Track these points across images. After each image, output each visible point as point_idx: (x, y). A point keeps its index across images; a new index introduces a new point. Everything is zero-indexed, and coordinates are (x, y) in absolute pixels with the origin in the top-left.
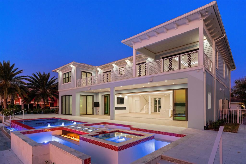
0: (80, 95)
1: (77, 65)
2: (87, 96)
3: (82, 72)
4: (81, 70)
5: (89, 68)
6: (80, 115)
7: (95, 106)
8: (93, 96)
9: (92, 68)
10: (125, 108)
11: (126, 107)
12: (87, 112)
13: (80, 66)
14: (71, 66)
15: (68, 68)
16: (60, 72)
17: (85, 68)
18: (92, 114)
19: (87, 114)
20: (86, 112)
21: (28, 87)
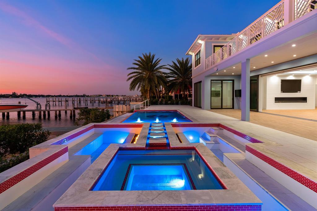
0: (211, 80)
1: (206, 39)
2: (222, 81)
3: (215, 46)
4: (213, 44)
5: (225, 39)
6: (211, 109)
7: (236, 96)
8: (233, 81)
9: (231, 38)
10: (304, 100)
11: (306, 98)
12: (223, 105)
13: (211, 39)
14: (200, 41)
15: (198, 46)
16: (193, 53)
17: (220, 40)
18: (232, 107)
19: (223, 107)
20: (221, 105)
21: (165, 77)
